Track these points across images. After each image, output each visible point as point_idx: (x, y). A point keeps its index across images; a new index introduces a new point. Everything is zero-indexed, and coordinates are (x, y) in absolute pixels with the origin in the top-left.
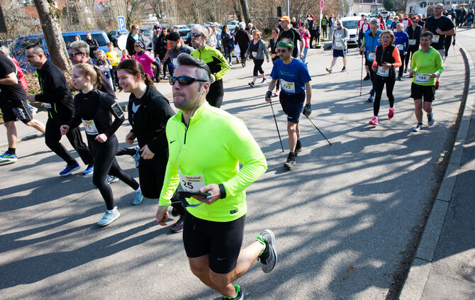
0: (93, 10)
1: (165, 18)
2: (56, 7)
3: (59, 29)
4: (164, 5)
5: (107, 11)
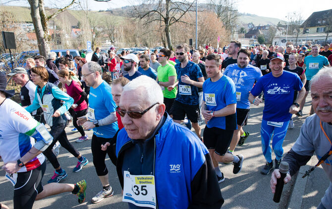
0: (70, 36)
1: (116, 43)
2: (49, 34)
3: (48, 47)
4: (117, 35)
5: (79, 37)
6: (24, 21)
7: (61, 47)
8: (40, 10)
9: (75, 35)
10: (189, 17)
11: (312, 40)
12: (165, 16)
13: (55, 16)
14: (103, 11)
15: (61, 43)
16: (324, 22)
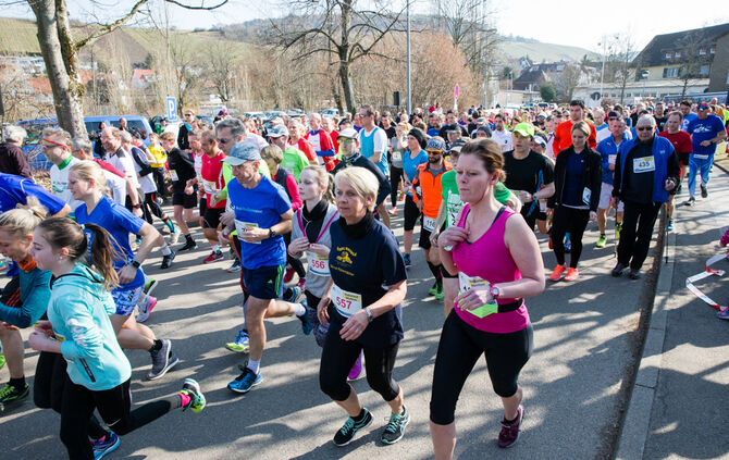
0: (130, 86)
1: (232, 100)
2: (79, 80)
3: (80, 111)
4: (233, 84)
5: (150, 88)
6: (24, 51)
7: (110, 110)
8: (58, 28)
9: (141, 83)
10: (393, 43)
11: (654, 95)
12: (340, 43)
13: (93, 40)
14: (202, 31)
15: (108, 101)
16: (678, 56)
